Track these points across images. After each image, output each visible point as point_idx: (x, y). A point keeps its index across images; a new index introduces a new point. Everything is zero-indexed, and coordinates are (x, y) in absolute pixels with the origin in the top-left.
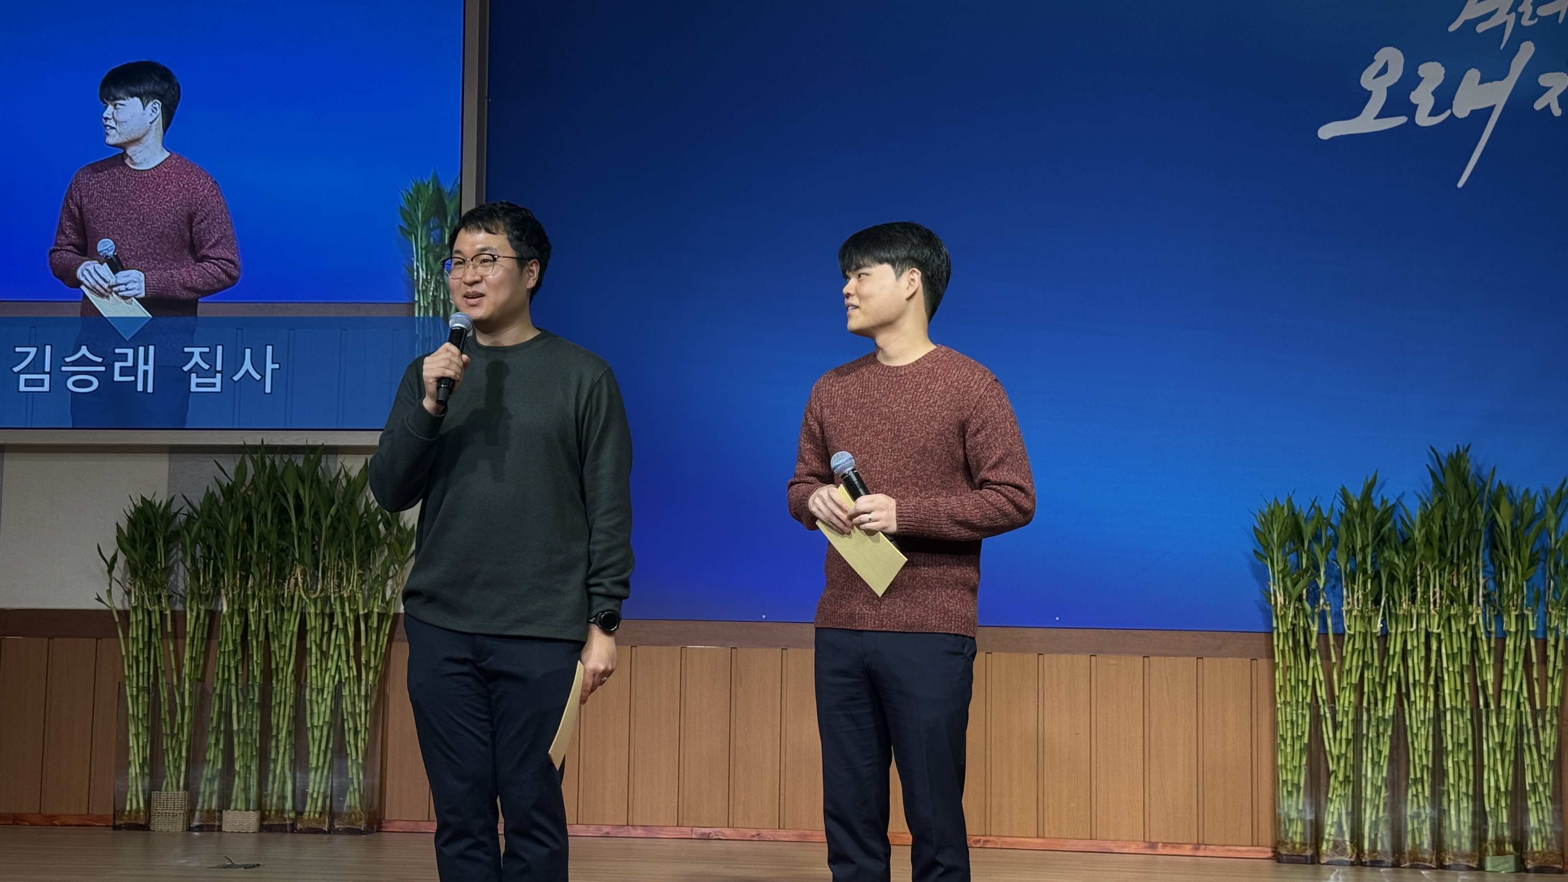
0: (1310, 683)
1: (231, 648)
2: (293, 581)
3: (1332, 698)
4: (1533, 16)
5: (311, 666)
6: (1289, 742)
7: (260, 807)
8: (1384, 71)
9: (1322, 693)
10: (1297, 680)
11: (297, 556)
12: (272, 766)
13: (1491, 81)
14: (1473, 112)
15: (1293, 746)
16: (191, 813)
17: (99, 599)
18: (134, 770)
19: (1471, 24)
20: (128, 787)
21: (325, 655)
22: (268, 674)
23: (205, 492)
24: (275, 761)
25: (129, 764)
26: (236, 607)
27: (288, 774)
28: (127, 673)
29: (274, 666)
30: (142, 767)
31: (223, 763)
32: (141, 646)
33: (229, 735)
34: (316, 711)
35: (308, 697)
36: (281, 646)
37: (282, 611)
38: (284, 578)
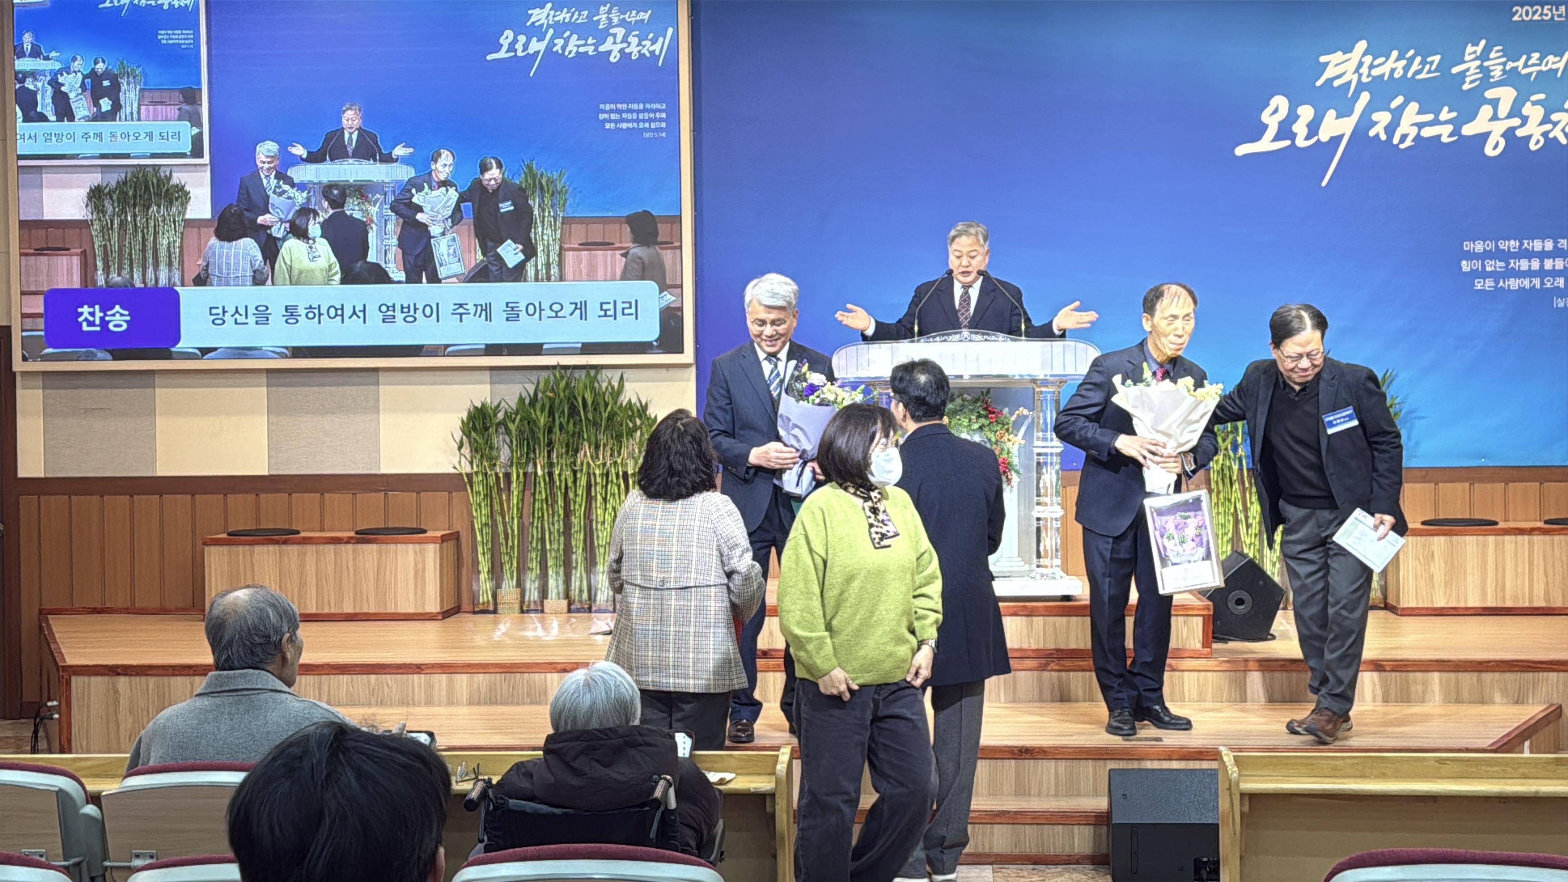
0: (1233, 500)
1: (544, 496)
2: (582, 453)
3: (1246, 510)
4: (1369, 75)
5: (596, 508)
6: (1220, 537)
7: (567, 596)
8: (1276, 111)
9: (1240, 506)
10: (1225, 499)
11: (585, 437)
12: (574, 571)
13: (1343, 117)
14: (1332, 138)
15: (1222, 539)
16: (522, 602)
17: (455, 468)
18: (483, 576)
19: (1330, 81)
20: (479, 586)
21: (605, 500)
22: (568, 513)
23: (518, 396)
24: (576, 568)
25: (479, 572)
26: (546, 471)
27: (584, 575)
28: (475, 514)
29: (572, 508)
30: (488, 573)
31: (541, 569)
32: (482, 496)
33: (544, 551)
34: (600, 535)
35: (594, 527)
36: (576, 495)
37: (575, 473)
38: (576, 451)
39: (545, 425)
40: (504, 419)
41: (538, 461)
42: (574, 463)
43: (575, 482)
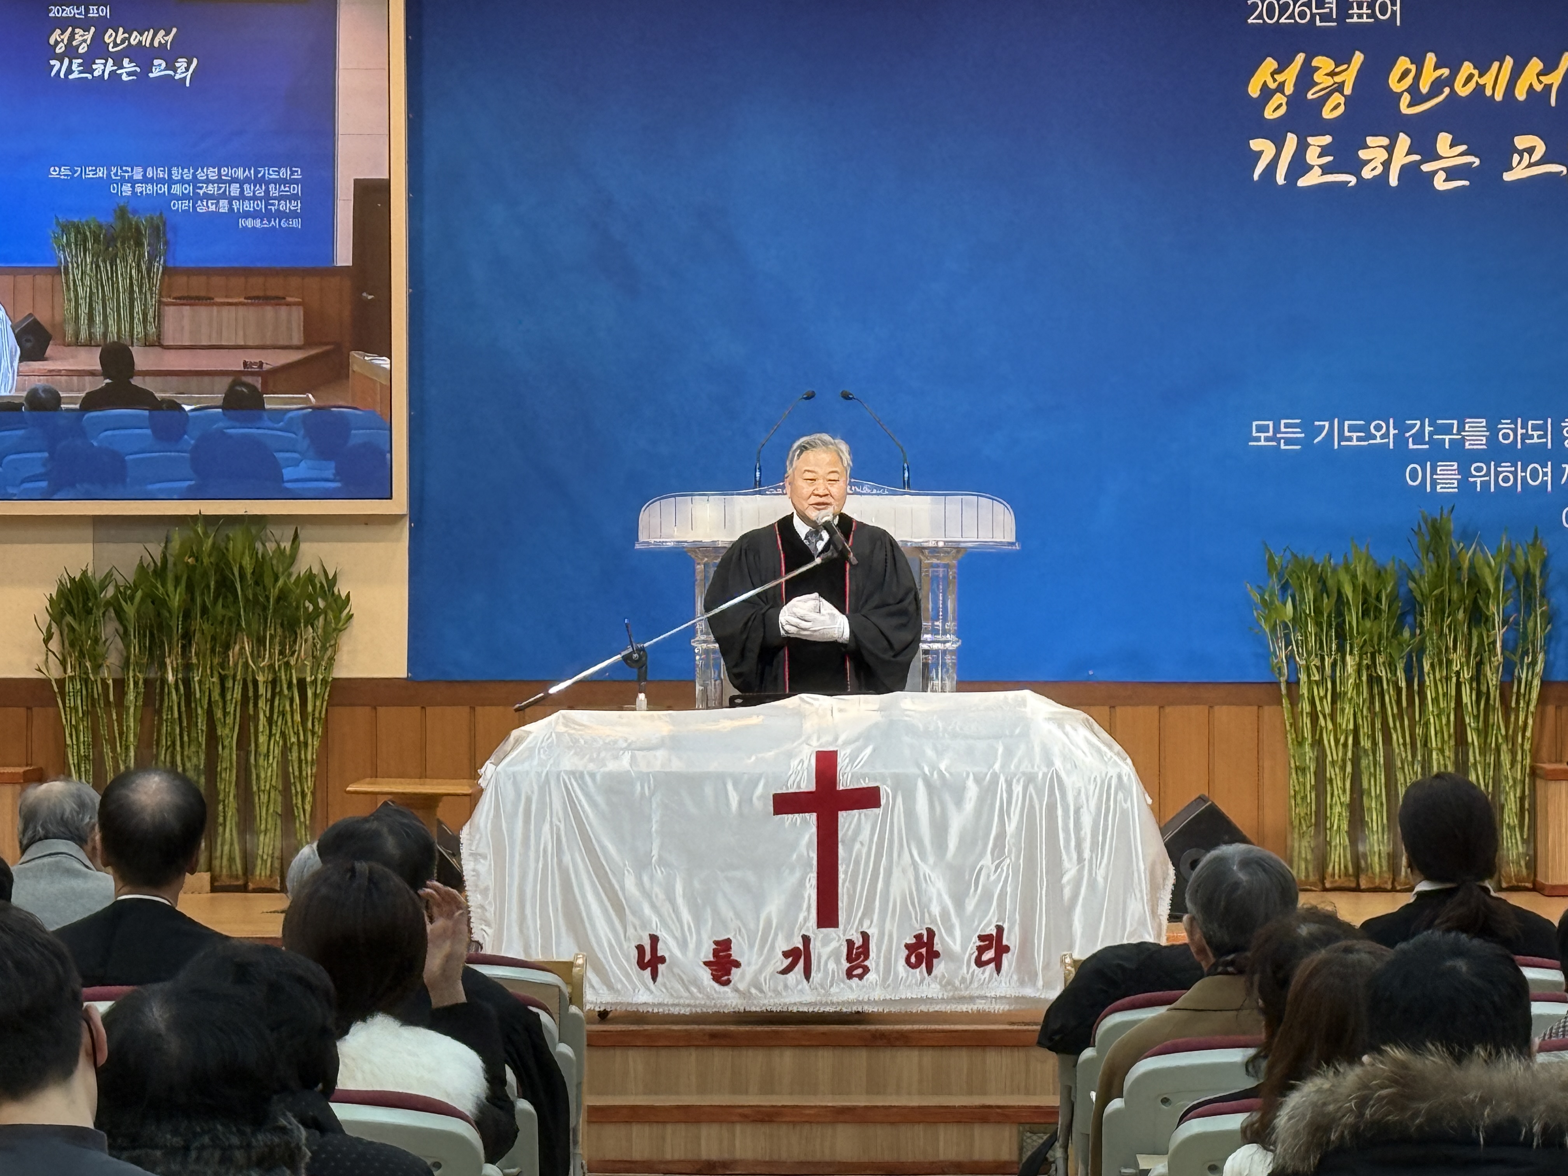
1: (176, 715)
2: (237, 648)
5: (256, 732)
7: (210, 869)
11: (243, 624)
17: (40, 670)
21: (270, 720)
22: (212, 741)
23: (137, 562)
26: (180, 676)
27: (236, 838)
28: (69, 741)
29: (219, 733)
32: (81, 715)
35: (253, 762)
36: (225, 714)
37: (223, 679)
38: (227, 647)
39: (179, 606)
40: (115, 597)
41: (168, 661)
42: (223, 665)
43: (223, 694)
